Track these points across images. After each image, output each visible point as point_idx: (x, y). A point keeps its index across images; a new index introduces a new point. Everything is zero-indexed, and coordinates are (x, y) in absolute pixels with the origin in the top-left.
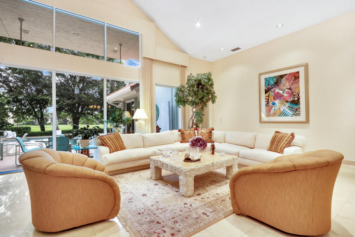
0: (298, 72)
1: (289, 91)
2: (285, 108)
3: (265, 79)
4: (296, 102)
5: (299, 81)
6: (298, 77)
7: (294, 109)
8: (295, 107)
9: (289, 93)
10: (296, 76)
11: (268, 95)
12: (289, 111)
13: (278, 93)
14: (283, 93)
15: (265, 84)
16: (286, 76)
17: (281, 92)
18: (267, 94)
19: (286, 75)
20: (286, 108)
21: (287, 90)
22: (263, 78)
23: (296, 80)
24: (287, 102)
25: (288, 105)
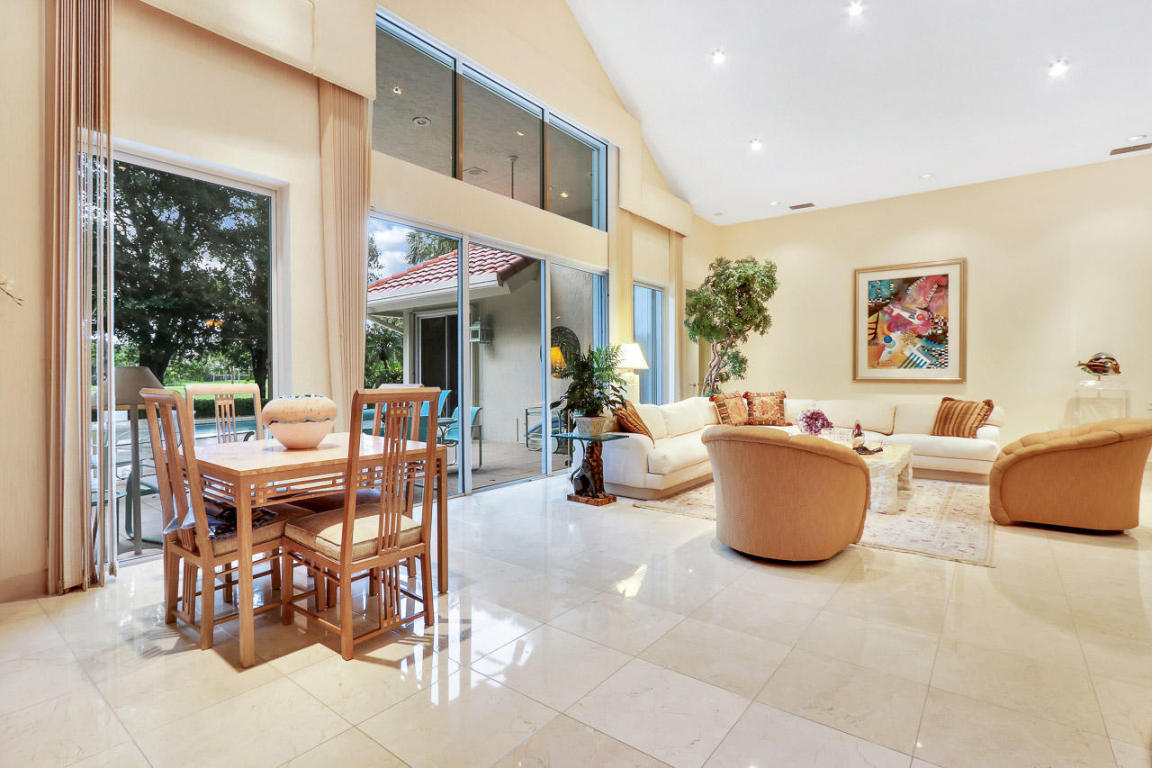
0: (946, 276)
1: (925, 313)
2: (914, 349)
3: (870, 283)
4: (938, 339)
5: (947, 295)
6: (946, 287)
7: (934, 354)
8: (938, 348)
9: (923, 318)
10: (941, 284)
11: (875, 320)
12: (922, 357)
13: (899, 316)
14: (912, 317)
15: (870, 294)
16: (918, 282)
17: (906, 315)
18: (874, 318)
19: (918, 278)
20: (918, 349)
21: (919, 312)
22: (864, 281)
23: (941, 291)
24: (920, 336)
25: (920, 343)
